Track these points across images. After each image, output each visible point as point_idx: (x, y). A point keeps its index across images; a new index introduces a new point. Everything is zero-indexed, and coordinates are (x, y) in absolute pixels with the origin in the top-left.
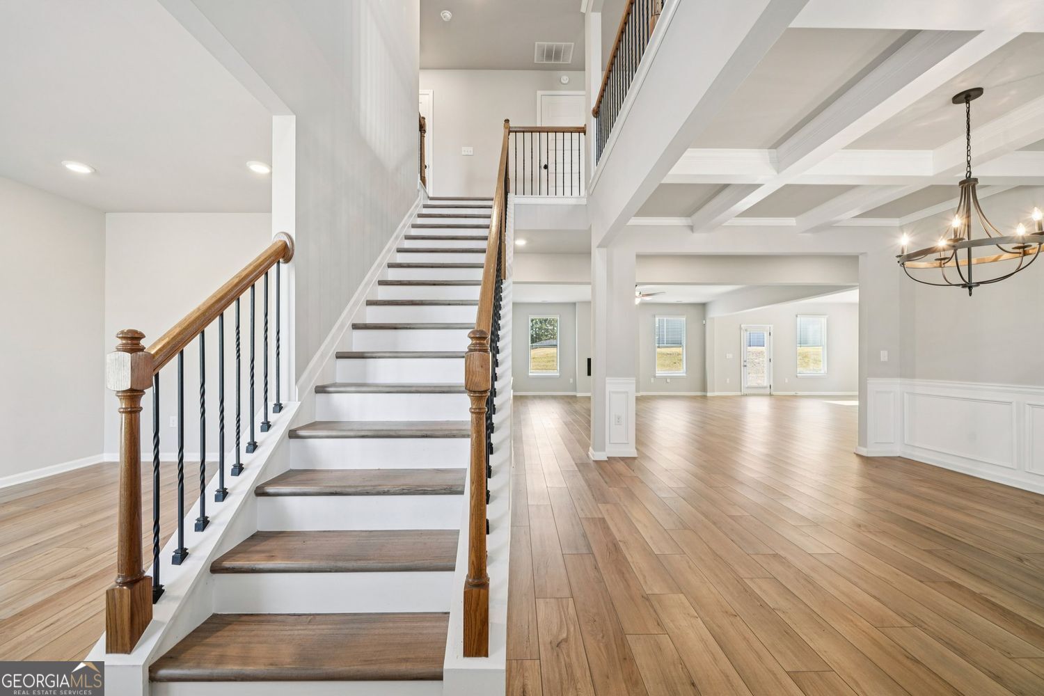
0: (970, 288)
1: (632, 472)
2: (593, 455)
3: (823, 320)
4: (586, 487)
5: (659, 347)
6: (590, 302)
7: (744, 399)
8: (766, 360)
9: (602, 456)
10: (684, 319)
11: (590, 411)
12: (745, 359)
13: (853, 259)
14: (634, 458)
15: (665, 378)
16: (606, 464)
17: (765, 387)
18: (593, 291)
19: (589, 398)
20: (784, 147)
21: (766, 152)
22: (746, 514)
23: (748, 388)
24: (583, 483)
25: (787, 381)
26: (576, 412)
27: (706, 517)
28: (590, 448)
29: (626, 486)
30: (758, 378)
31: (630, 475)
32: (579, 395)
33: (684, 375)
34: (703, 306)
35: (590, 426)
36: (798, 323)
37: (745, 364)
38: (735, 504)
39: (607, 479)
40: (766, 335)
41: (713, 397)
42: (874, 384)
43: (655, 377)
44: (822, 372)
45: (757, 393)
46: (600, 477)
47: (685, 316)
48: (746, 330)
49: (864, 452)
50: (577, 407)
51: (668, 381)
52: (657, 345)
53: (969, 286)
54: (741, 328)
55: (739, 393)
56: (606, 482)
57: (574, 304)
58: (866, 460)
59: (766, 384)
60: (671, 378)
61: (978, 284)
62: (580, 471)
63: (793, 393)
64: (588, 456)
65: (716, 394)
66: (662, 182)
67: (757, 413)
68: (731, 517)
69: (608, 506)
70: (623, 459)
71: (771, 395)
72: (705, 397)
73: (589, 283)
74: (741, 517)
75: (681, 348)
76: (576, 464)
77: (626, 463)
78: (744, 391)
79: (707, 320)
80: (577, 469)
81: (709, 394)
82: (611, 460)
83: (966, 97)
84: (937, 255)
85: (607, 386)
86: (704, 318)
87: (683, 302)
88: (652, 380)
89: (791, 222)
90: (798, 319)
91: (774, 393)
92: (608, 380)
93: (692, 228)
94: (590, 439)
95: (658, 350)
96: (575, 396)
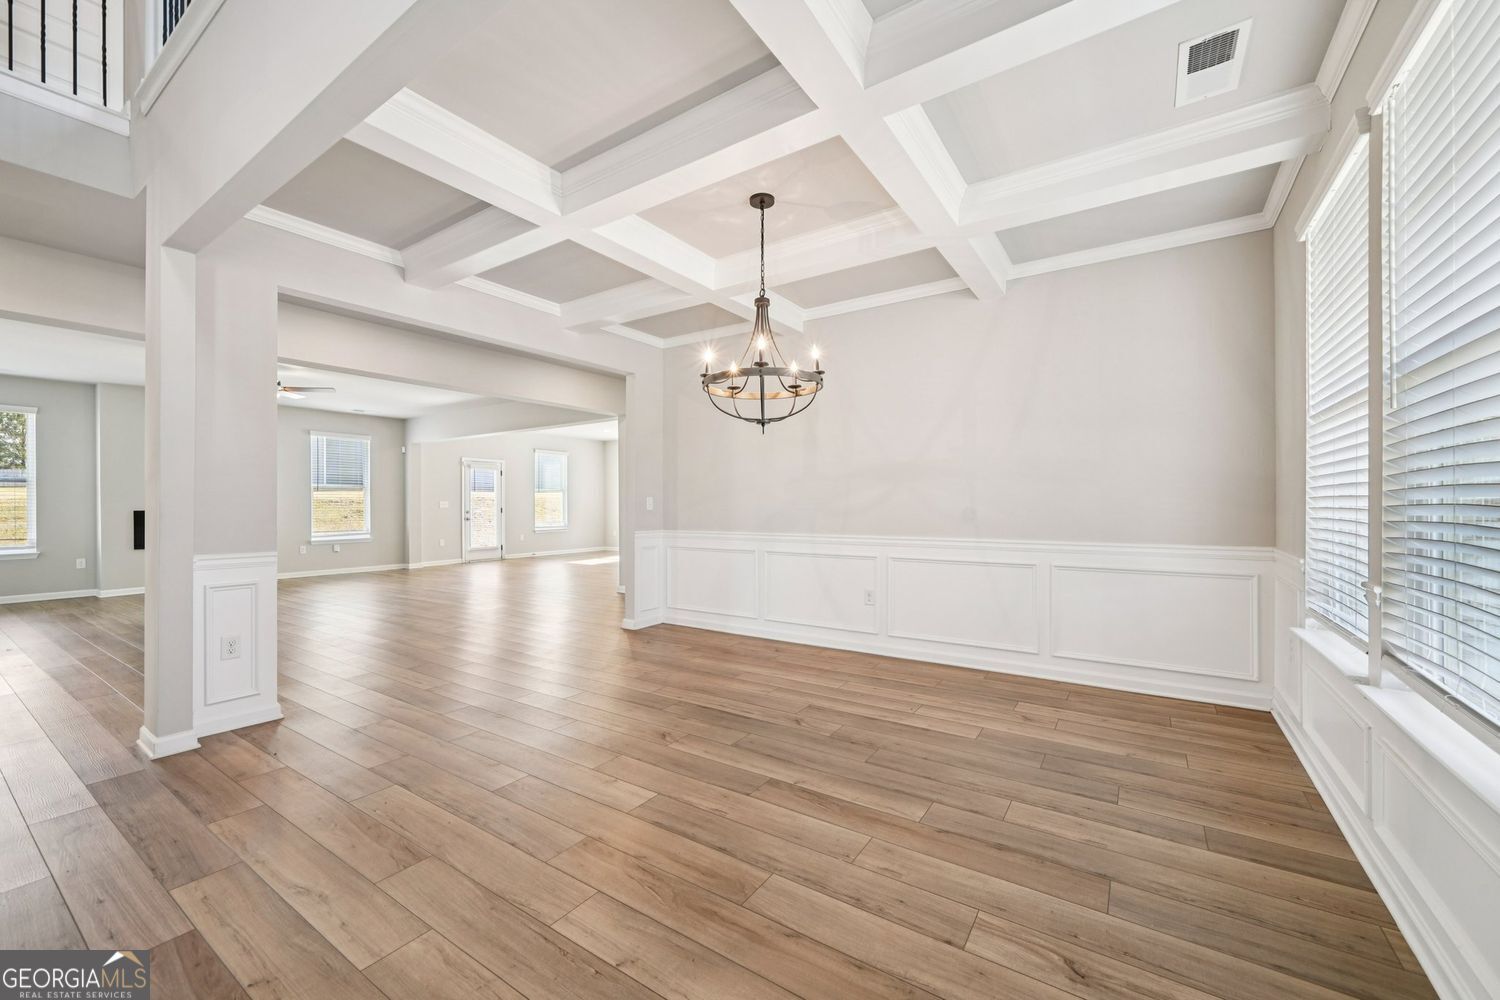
0: (763, 425)
1: (272, 760)
2: (152, 747)
3: (564, 458)
4: (128, 852)
5: (317, 489)
6: (140, 389)
7: (466, 568)
8: (495, 510)
9: (184, 741)
10: (368, 442)
11: (141, 628)
12: (468, 509)
13: (616, 380)
14: (277, 723)
15: (331, 545)
16: (197, 759)
17: (493, 549)
18: (153, 364)
19: (140, 598)
20: (574, 175)
21: (547, 171)
22: (521, 775)
23: (472, 551)
24: (116, 841)
25: (522, 538)
26: (96, 637)
27: (456, 812)
28: (144, 730)
29: (258, 804)
30: (484, 535)
31: (266, 770)
32: (103, 594)
33: (368, 536)
34: (402, 423)
35: (141, 668)
36: (536, 458)
37: (468, 516)
38: (500, 763)
39: (200, 801)
40: (496, 474)
41: (419, 570)
42: (642, 539)
43: (309, 542)
44: (562, 524)
45: (484, 558)
46: (178, 803)
47: (370, 437)
48: (469, 466)
49: (630, 624)
50: (101, 624)
51: (337, 548)
52: (313, 485)
53: (762, 422)
54: (461, 463)
55: (459, 561)
56: (197, 813)
57: (93, 387)
58: (633, 634)
59: (494, 542)
60: (342, 543)
61: (770, 420)
62: (104, 805)
63: (529, 554)
64: (135, 751)
65: (425, 564)
66: (347, 136)
67: (484, 586)
68: (498, 792)
69: (207, 885)
70: (244, 733)
71: (502, 559)
72: (404, 571)
73: (141, 337)
74: (513, 785)
75: (362, 493)
76: (91, 788)
77: (253, 741)
78: (467, 557)
79: (410, 447)
80: (93, 802)
81: (412, 566)
82: (209, 744)
83: (762, 201)
84: (729, 383)
85: (197, 575)
86: (403, 442)
87: (365, 413)
88: (304, 549)
89: (554, 308)
90: (536, 454)
91: (506, 556)
92: (199, 561)
93: (402, 272)
94: (141, 701)
95: (316, 495)
96: (95, 599)
